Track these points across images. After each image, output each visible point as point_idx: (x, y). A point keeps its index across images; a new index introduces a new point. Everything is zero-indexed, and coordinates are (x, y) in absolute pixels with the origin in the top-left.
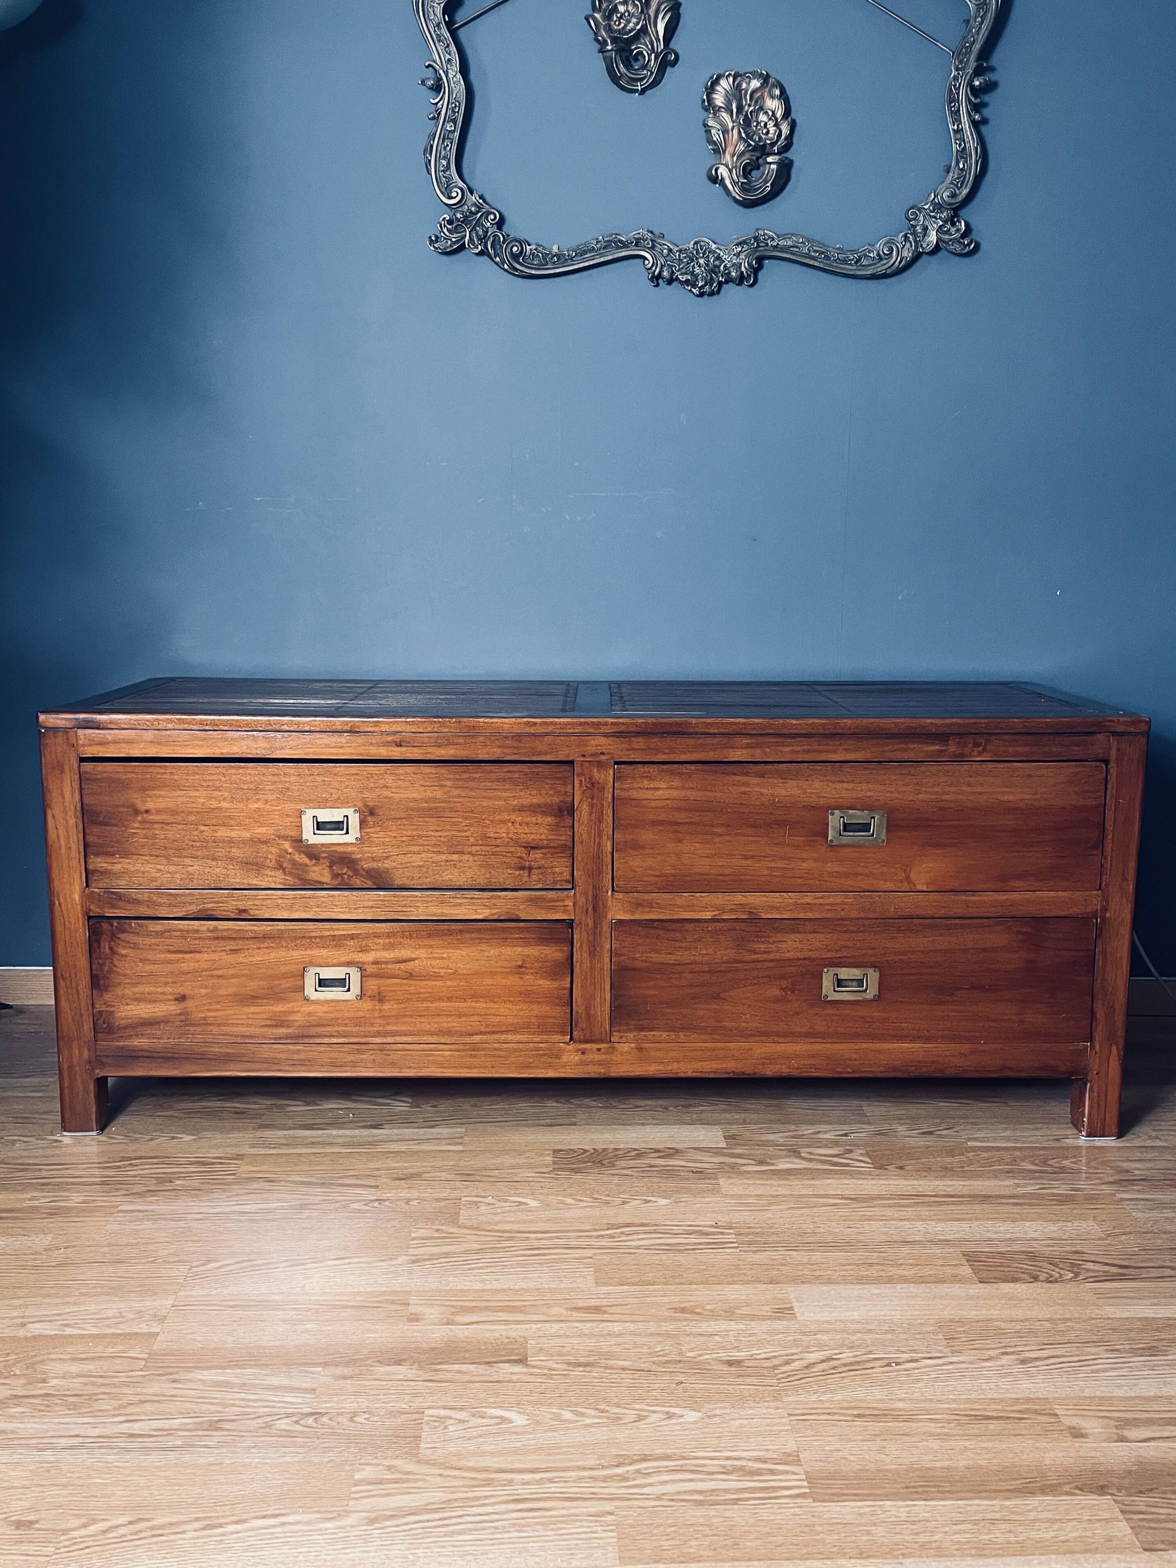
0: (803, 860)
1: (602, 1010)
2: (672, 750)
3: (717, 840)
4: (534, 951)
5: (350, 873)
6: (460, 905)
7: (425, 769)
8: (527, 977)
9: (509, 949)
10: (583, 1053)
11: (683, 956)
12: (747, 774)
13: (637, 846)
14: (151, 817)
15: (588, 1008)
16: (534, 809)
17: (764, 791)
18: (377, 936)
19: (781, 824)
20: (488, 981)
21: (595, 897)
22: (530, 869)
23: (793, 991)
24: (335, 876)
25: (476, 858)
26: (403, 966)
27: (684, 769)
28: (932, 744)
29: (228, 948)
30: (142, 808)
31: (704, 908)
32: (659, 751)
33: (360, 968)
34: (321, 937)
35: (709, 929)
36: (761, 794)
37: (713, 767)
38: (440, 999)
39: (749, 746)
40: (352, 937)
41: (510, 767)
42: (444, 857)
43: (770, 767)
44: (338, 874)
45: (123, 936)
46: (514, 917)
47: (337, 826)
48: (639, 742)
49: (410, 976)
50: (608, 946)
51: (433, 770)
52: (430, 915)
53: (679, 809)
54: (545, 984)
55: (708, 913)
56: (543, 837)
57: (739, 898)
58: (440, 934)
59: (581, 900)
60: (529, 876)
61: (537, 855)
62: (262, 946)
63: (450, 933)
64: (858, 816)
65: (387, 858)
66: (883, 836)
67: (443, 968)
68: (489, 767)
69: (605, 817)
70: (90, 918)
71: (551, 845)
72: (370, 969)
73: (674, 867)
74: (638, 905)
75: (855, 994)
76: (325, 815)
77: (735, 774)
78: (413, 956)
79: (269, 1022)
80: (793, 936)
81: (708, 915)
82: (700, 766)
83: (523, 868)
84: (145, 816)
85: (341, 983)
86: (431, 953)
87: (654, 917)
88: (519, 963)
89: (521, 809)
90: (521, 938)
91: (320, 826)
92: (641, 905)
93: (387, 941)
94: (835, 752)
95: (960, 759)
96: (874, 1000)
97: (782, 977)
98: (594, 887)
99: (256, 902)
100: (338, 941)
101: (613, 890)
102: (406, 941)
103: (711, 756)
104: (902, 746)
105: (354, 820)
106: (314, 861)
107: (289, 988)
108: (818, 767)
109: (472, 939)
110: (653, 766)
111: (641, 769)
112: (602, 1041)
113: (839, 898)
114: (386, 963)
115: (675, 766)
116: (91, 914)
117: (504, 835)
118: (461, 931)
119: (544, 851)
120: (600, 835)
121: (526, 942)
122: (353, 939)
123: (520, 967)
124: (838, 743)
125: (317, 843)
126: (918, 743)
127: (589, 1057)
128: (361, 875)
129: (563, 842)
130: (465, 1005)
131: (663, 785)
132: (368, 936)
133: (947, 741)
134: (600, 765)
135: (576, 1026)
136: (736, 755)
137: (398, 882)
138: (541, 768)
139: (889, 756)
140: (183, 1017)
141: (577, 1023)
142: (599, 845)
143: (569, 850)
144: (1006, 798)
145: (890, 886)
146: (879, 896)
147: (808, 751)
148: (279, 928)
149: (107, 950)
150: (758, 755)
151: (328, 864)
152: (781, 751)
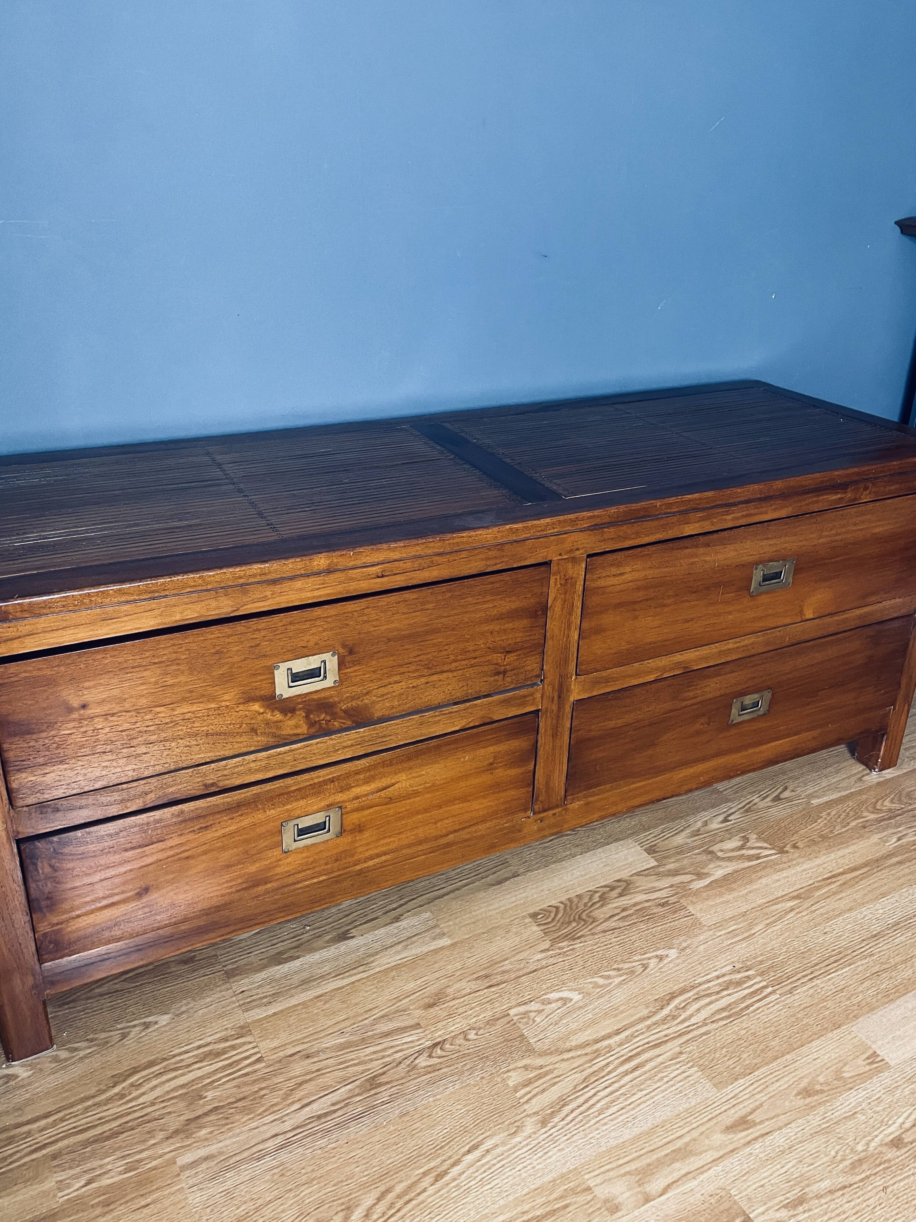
0: (730, 613)
1: (559, 781)
2: (638, 535)
3: (666, 609)
4: (503, 747)
5: (328, 718)
6: (438, 722)
7: (406, 595)
8: (497, 771)
9: (482, 751)
10: (541, 821)
11: (629, 718)
12: (697, 546)
13: (599, 631)
14: (88, 712)
15: (547, 783)
16: (513, 615)
17: (708, 559)
18: (357, 773)
19: (717, 585)
20: (463, 784)
21: (561, 686)
22: (505, 672)
23: (709, 724)
24: (311, 724)
25: (455, 674)
26: (382, 793)
27: (645, 551)
28: (837, 493)
29: (196, 828)
30: (75, 702)
31: (650, 672)
32: (626, 538)
33: (340, 807)
34: (298, 790)
35: (653, 690)
36: (706, 561)
37: (670, 545)
38: (418, 813)
39: (703, 519)
40: (332, 781)
41: (492, 578)
42: (423, 680)
43: (715, 536)
44: (316, 722)
45: (66, 850)
46: (488, 720)
47: (313, 673)
48: (611, 532)
49: (390, 800)
50: (569, 726)
51: (415, 596)
52: (411, 738)
53: (638, 589)
54: (514, 772)
55: (651, 676)
56: (518, 640)
57: (678, 657)
58: (418, 754)
59: (548, 690)
60: (503, 680)
61: (511, 657)
62: (234, 815)
63: (429, 750)
64: (774, 567)
65: (367, 693)
66: (790, 580)
67: (421, 785)
68: (471, 581)
69: (575, 609)
70: (19, 842)
71: (526, 645)
72: (349, 806)
73: (629, 643)
74: (596, 683)
75: (752, 714)
76: (300, 665)
77: (687, 548)
78: (393, 781)
79: (244, 886)
80: (715, 679)
81: (651, 678)
82: (659, 546)
83: (498, 673)
84: (82, 712)
85: (320, 827)
86: (411, 774)
87: (608, 690)
88: (491, 760)
89: (500, 617)
90: (493, 738)
91: (296, 677)
92: (599, 682)
93: (368, 774)
94: (766, 513)
95: (853, 503)
96: (765, 714)
97: (703, 715)
98: (561, 676)
99: (225, 772)
100: (317, 789)
101: (576, 675)
102: (387, 769)
103: (670, 534)
104: (816, 499)
105: (332, 661)
106: (289, 715)
107: (265, 847)
108: (751, 529)
109: (449, 750)
110: (620, 553)
111: (610, 557)
112: (557, 806)
113: (752, 639)
114: (367, 795)
115: (639, 549)
116: (21, 836)
117: (482, 645)
118: (438, 747)
119: (518, 653)
120: (569, 628)
121: (498, 742)
122: (333, 781)
123: (491, 764)
124: (769, 504)
125: (292, 695)
126: (826, 494)
127: (546, 822)
128: (341, 718)
129: (536, 641)
130: (441, 811)
131: (628, 569)
132: (348, 775)
133: (847, 489)
134: (574, 560)
135: (537, 800)
136: (689, 530)
137: (377, 714)
138: (520, 574)
139: (805, 509)
140: (147, 910)
141: (538, 796)
142: (568, 636)
143: (540, 648)
144: (877, 530)
145: (788, 620)
146: (780, 631)
147: (747, 516)
148: (254, 792)
149: (47, 869)
150: (707, 527)
151: (304, 715)
152: (725, 520)
